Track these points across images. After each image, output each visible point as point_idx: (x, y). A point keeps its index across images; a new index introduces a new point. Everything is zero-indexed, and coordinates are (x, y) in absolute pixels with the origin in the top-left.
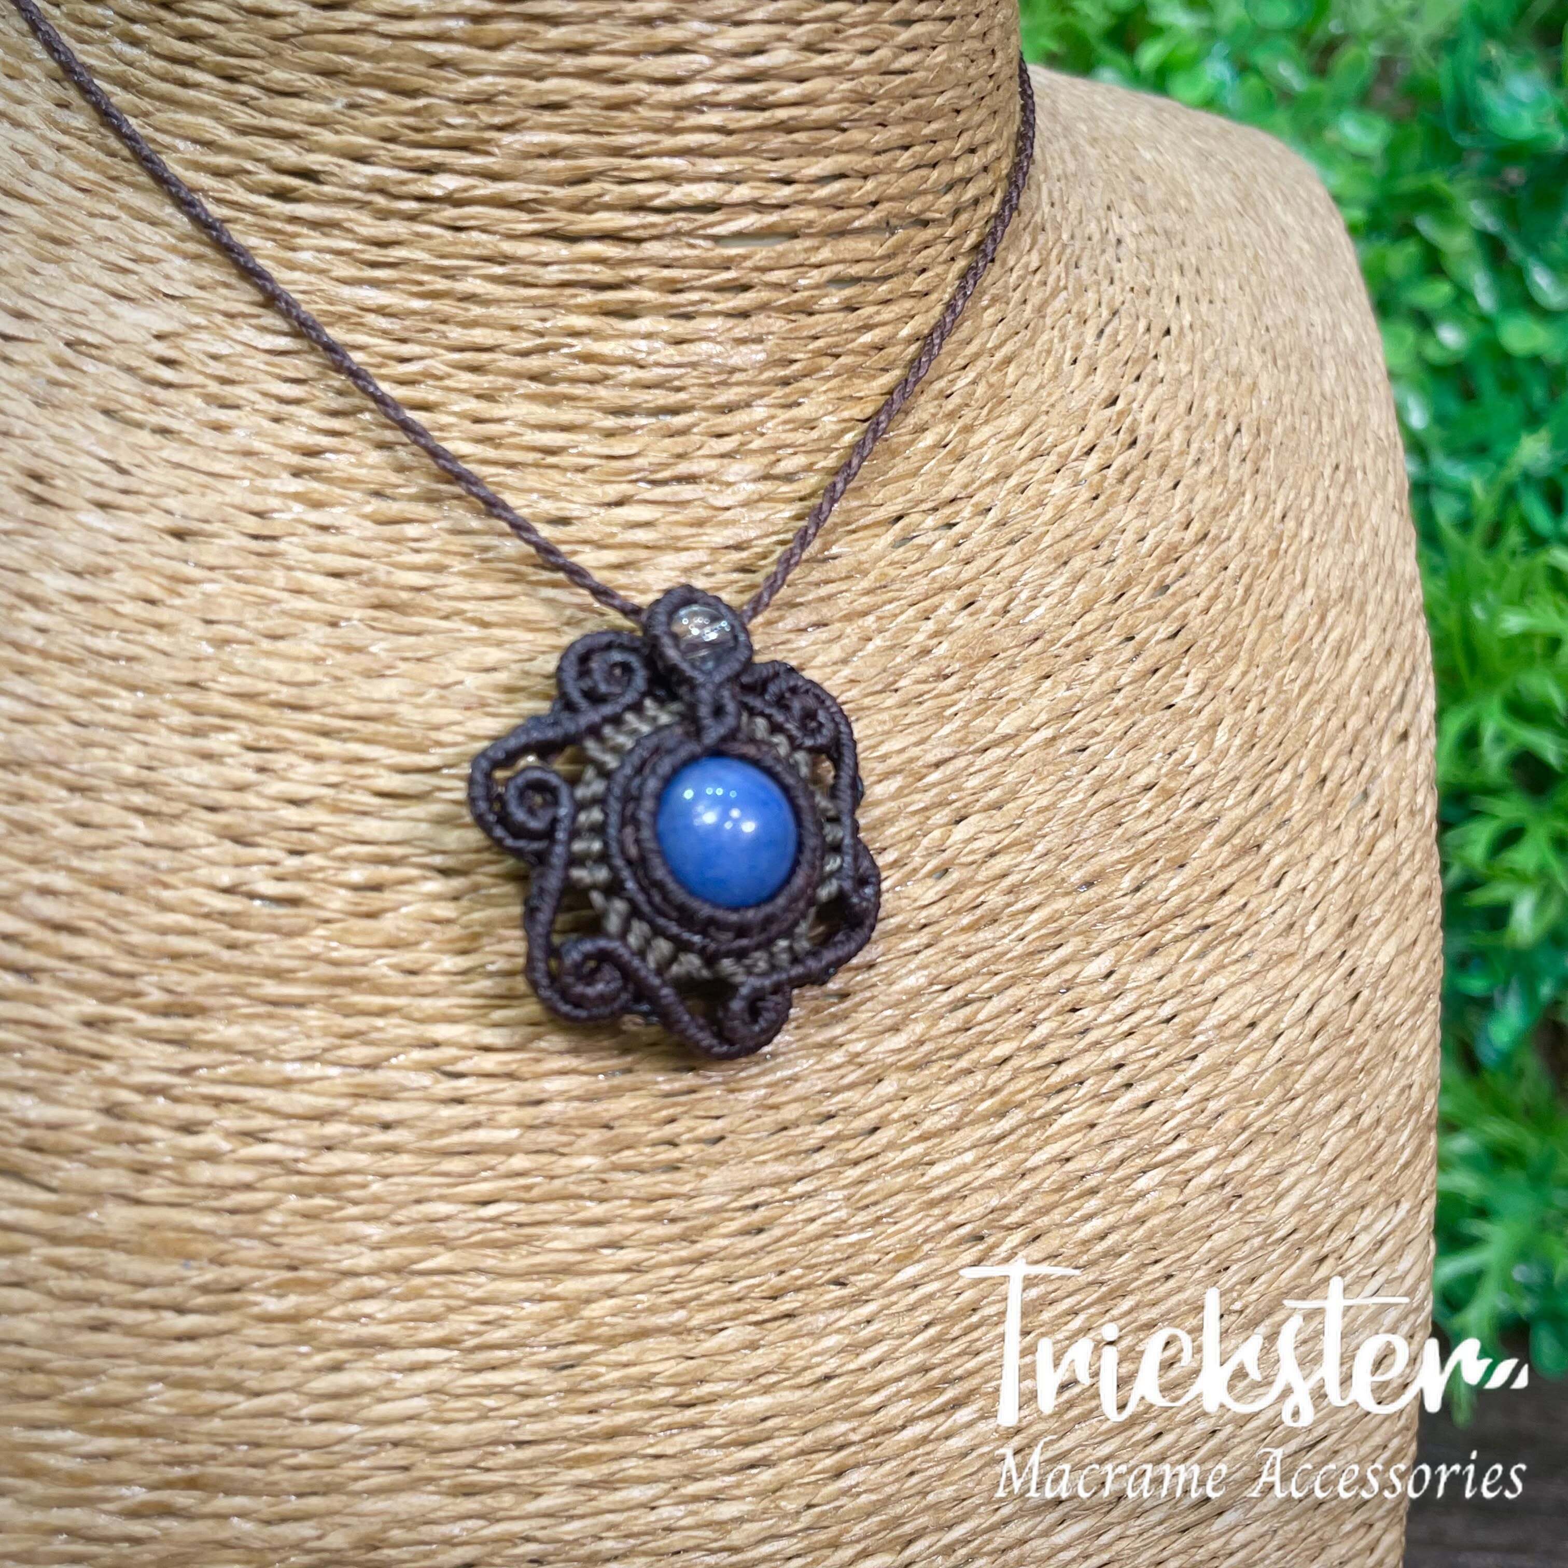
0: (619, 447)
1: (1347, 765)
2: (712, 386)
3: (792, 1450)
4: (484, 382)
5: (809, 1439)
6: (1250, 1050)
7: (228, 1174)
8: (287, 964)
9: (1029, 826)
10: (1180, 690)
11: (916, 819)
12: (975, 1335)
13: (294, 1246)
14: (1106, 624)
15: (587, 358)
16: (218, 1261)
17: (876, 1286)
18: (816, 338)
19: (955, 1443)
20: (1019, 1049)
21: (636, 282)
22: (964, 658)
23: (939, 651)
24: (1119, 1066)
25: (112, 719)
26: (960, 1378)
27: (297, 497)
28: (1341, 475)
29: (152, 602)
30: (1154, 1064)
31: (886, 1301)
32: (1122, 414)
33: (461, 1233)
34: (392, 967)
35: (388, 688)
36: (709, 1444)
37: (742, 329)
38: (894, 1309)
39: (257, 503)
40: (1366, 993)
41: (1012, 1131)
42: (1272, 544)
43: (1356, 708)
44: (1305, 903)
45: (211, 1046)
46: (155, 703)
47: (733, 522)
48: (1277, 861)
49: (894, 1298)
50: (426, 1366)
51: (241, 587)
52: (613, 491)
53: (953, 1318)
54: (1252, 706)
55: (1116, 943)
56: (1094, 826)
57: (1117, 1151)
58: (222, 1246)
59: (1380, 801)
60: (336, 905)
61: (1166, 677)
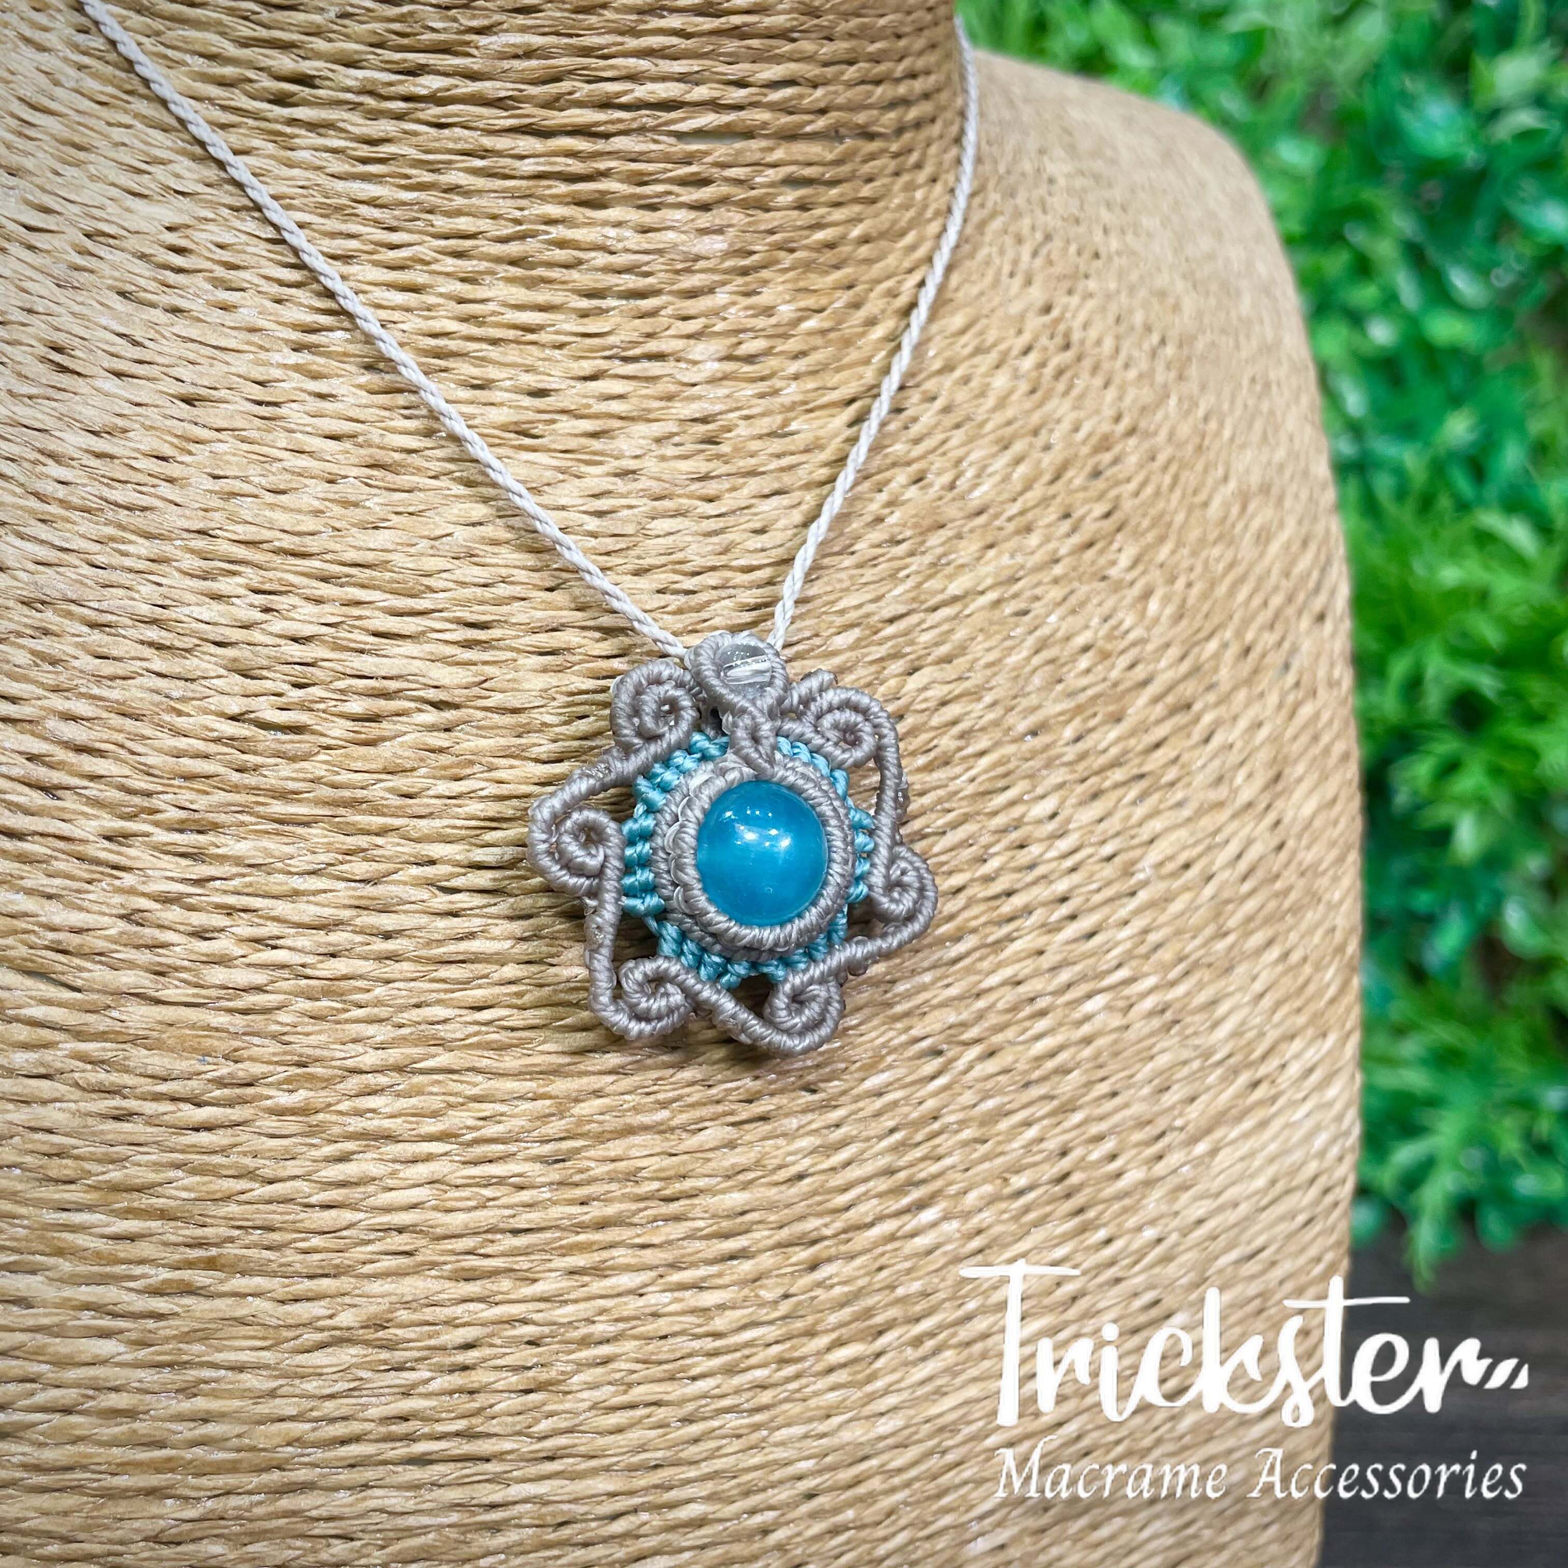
0: (592, 326)
1: (1270, 638)
2: (677, 272)
3: (770, 1242)
4: (467, 266)
5: (784, 1234)
6: (1186, 888)
7: (242, 977)
8: (291, 785)
9: (976, 678)
10: (1113, 563)
11: (873, 668)
12: (937, 1141)
13: (303, 1045)
14: (1046, 501)
15: (562, 244)
16: (232, 1057)
17: (844, 1093)
18: (771, 232)
19: (921, 1242)
20: (973, 880)
21: (605, 174)
22: (915, 526)
23: (891, 520)
24: (1064, 899)
25: (128, 562)
26: (923, 1182)
27: (297, 368)
28: (1258, 388)
29: (164, 459)
30: (1097, 898)
31: (854, 1107)
32: (1057, 321)
33: (459, 1035)
34: (391, 790)
35: (382, 539)
36: (691, 1236)
37: (704, 220)
38: (861, 1114)
39: (259, 373)
40: (1291, 844)
41: (968, 954)
42: (1197, 440)
43: (1276, 589)
44: (1234, 757)
45: (222, 859)
46: (168, 549)
47: (700, 398)
48: (1208, 718)
49: (861, 1104)
50: (429, 1158)
51: (246, 447)
52: (587, 367)
53: (917, 1124)
54: (1180, 584)
55: (1061, 786)
56: (1037, 681)
57: (1065, 976)
58: (237, 1044)
59: (1301, 673)
60: (337, 733)
61: (1102, 552)
